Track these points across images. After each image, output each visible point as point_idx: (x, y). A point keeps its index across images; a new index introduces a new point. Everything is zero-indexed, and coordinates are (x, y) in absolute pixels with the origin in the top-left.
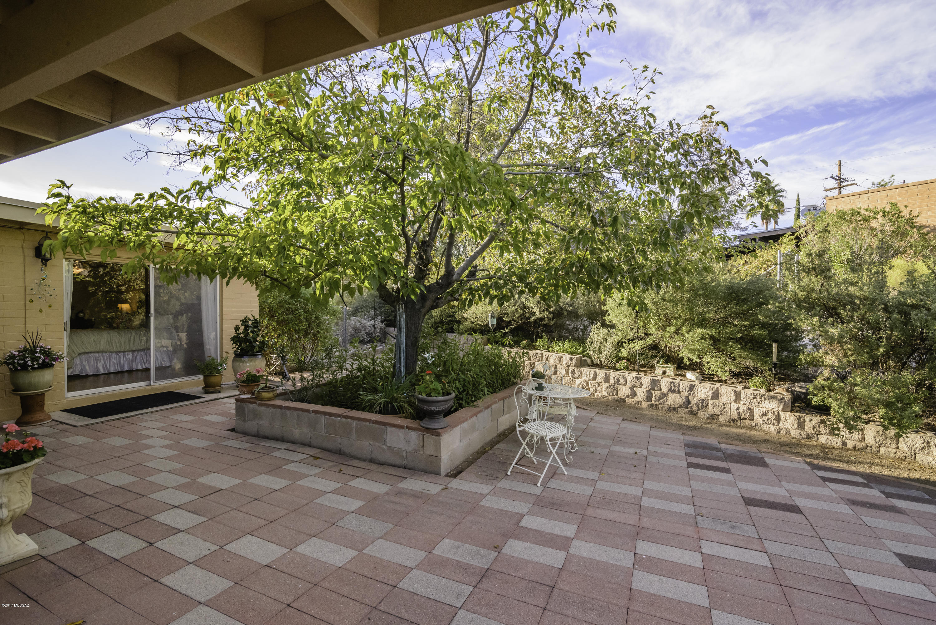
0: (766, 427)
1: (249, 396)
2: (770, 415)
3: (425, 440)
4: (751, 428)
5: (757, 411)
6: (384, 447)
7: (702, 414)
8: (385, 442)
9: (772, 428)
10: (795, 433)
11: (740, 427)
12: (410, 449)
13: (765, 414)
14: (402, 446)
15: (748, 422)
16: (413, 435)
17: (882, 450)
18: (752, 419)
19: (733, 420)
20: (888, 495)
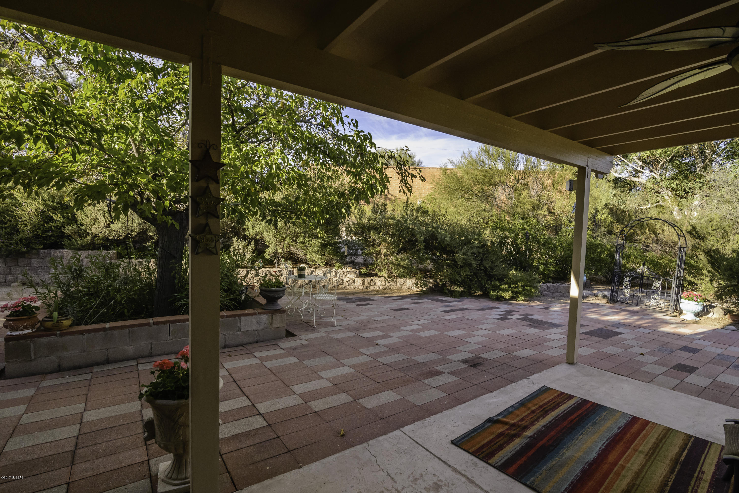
0: (349, 287)
1: (30, 331)
2: (351, 281)
3: (274, 318)
4: (343, 289)
5: (345, 280)
6: (238, 333)
7: (318, 287)
8: (239, 329)
9: (352, 287)
10: (361, 287)
11: (338, 289)
12: (262, 328)
13: (349, 281)
14: (254, 327)
15: (341, 286)
16: (264, 318)
17: (392, 287)
18: (343, 285)
19: (334, 287)
20: (414, 300)
